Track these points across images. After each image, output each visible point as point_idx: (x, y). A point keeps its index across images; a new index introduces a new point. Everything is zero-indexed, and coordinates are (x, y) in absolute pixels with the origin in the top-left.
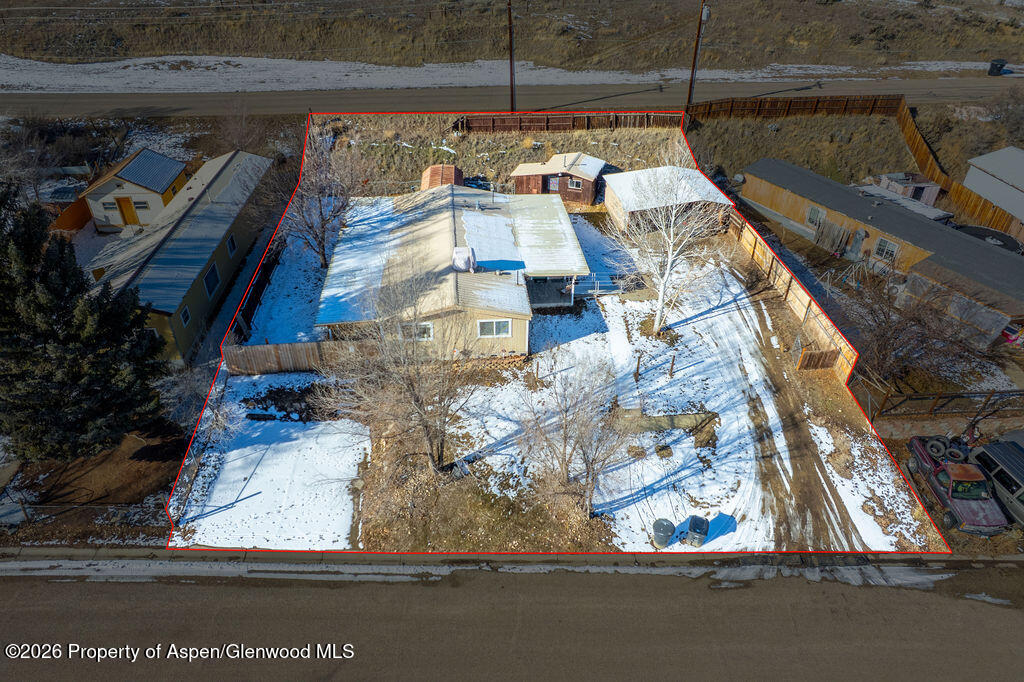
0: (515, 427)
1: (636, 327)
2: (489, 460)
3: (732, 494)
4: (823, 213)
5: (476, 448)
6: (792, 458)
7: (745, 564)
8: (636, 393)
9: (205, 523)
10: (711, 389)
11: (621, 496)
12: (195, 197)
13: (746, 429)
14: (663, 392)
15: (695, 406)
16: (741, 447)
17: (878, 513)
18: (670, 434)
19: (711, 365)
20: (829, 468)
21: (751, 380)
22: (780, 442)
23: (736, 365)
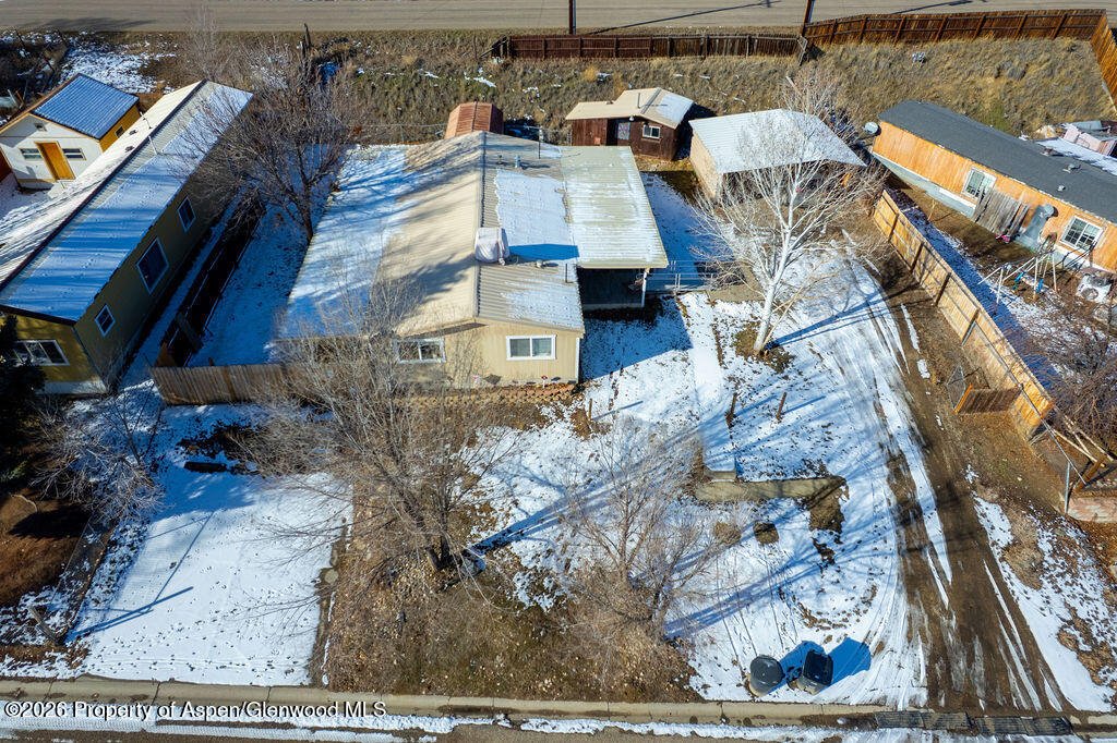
0: (555, 496)
1: (730, 341)
2: (516, 547)
3: (863, 607)
4: (990, 180)
5: (499, 527)
6: (950, 552)
7: (885, 725)
8: (729, 447)
9: (105, 637)
10: (836, 442)
11: (704, 607)
12: (135, 146)
13: (885, 505)
14: (768, 444)
15: (811, 467)
16: (879, 535)
17: (1083, 647)
18: (775, 507)
19: (835, 405)
20: (1005, 570)
21: (892, 429)
22: (934, 527)
23: (871, 404)
